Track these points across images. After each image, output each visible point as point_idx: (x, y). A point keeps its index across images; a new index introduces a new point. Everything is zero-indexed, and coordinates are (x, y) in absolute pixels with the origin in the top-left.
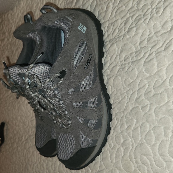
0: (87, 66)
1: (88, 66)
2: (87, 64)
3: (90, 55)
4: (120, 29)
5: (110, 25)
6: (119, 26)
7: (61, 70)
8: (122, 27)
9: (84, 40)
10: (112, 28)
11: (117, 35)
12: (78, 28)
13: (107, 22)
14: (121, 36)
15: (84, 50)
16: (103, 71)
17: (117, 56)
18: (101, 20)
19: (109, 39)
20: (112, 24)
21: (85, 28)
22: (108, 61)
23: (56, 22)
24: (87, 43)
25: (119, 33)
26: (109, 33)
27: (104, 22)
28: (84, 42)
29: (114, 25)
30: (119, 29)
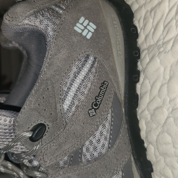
0: (95, 109)
1: (98, 108)
2: (96, 105)
3: (104, 83)
4: (166, 22)
5: (149, 13)
6: (165, 15)
7: (35, 124)
8: (172, 19)
9: (87, 53)
10: (152, 21)
11: (162, 37)
12: (76, 28)
13: (143, 8)
14: (169, 41)
15: (87, 74)
16: (139, 111)
17: (162, 86)
18: (132, 4)
19: (148, 44)
20: (151, 12)
21: (92, 27)
22: (146, 93)
23: (26, 22)
24: (95, 58)
25: (165, 33)
26: (147, 32)
27: (138, 8)
28: (87, 57)
29: (155, 14)
30: (165, 24)
